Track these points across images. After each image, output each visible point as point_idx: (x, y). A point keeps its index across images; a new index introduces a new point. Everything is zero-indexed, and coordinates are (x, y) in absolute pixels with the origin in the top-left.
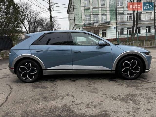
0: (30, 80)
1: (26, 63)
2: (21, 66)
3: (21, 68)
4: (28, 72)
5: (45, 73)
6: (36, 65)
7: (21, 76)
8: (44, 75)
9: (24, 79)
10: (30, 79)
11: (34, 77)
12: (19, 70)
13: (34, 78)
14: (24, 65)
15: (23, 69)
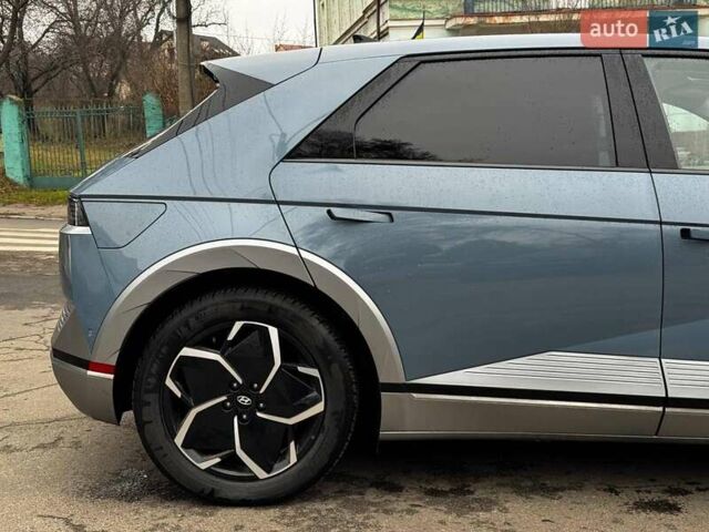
0: (255, 478)
1: (238, 326)
2: (187, 352)
3: (187, 370)
4: (244, 400)
5: (401, 419)
6: (325, 343)
7: (179, 440)
8: (384, 433)
9: (204, 466)
10: (261, 473)
11: (299, 457)
12: (169, 383)
13: (293, 458)
14: (214, 340)
15: (201, 379)
